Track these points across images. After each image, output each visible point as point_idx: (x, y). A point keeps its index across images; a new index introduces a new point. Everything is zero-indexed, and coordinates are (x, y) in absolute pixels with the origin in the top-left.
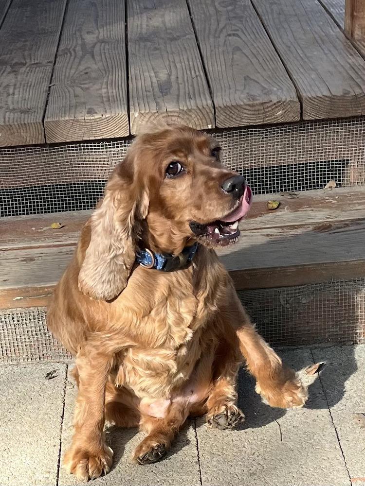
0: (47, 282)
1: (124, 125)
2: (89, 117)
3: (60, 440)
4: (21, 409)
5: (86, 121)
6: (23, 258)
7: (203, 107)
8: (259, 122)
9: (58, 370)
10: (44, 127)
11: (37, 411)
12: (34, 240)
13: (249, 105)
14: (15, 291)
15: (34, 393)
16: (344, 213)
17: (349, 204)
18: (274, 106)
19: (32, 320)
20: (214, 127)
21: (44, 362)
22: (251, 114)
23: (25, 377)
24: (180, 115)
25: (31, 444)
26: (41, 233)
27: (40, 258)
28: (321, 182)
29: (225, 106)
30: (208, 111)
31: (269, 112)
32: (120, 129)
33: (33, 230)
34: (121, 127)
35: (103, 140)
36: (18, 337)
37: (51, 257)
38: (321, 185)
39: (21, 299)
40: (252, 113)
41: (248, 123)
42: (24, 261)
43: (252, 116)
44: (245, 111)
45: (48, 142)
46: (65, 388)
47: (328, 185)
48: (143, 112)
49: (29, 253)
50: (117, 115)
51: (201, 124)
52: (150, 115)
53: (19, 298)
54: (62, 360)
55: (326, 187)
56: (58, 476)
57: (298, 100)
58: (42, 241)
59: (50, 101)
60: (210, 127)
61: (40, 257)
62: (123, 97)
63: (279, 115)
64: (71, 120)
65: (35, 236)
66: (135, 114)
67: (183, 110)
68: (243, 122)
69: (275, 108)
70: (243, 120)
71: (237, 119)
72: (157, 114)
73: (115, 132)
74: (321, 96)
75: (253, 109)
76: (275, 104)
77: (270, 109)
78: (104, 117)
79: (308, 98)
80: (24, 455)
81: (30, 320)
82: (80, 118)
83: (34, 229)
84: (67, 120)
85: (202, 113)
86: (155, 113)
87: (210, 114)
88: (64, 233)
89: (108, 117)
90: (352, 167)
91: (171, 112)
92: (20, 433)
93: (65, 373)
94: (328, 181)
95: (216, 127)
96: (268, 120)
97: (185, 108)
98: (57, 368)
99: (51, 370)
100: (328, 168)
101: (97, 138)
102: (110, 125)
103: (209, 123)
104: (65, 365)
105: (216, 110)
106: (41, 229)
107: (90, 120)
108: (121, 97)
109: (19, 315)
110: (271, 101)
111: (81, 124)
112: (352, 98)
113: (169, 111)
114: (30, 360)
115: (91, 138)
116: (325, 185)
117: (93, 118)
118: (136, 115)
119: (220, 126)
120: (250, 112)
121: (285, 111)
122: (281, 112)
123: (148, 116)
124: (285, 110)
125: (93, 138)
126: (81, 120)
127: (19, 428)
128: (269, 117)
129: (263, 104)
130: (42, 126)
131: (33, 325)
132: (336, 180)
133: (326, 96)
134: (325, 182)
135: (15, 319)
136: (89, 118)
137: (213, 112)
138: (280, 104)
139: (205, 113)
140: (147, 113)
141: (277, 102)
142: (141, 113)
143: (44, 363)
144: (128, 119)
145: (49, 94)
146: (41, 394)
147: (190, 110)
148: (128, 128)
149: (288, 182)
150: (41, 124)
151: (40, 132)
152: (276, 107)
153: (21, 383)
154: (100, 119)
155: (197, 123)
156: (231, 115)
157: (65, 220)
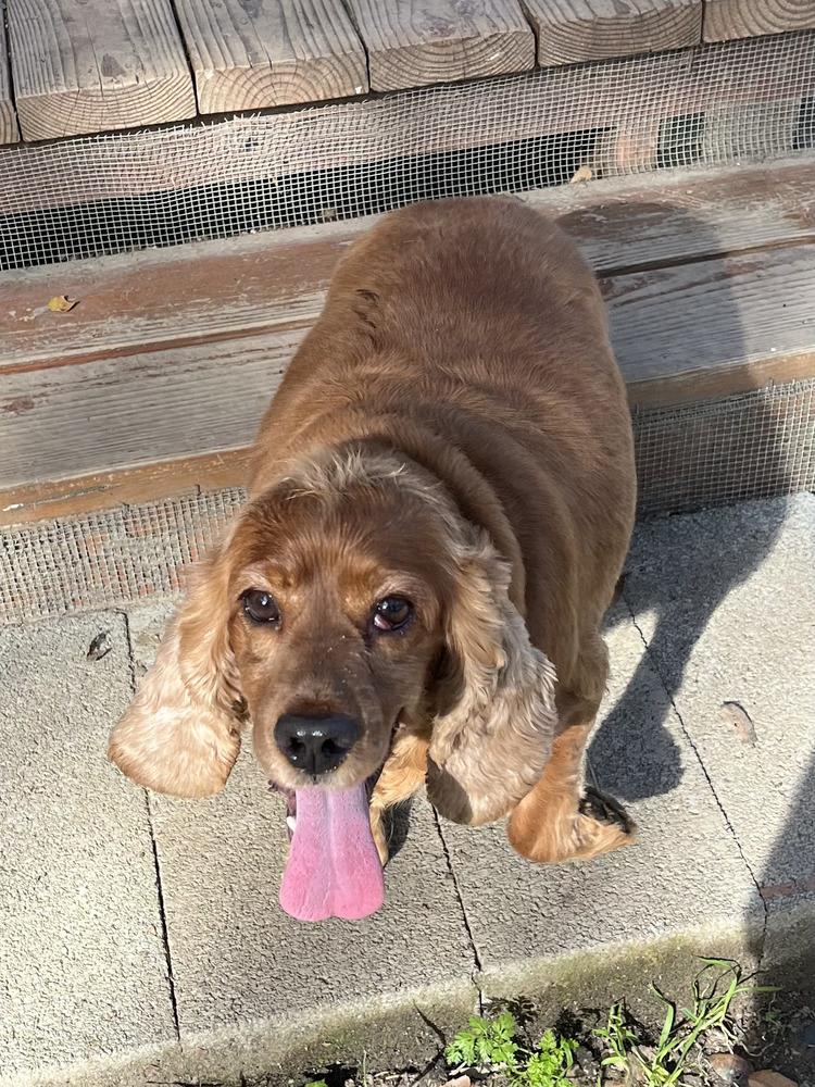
0: (71, 468)
1: (184, 97)
2: (109, 85)
3: (151, 834)
4: (51, 752)
5: (105, 93)
6: (8, 399)
7: (345, 54)
8: (456, 76)
9: (108, 632)
10: (15, 109)
11: (87, 755)
12: (21, 345)
13: (435, 45)
14: (7, 495)
15: (71, 704)
16: (626, 247)
17: (630, 222)
18: (485, 45)
19: (47, 543)
20: (367, 92)
21: (77, 610)
22: (438, 62)
23: (44, 657)
24: (299, 72)
25: (91, 854)
26: (31, 324)
27: (44, 398)
28: (564, 169)
29: (388, 50)
30: (355, 60)
31: (474, 55)
32: (176, 104)
33: (11, 317)
34: (178, 102)
35: (142, 128)
36: (19, 575)
37: (69, 395)
38: (565, 176)
39: (19, 508)
40: (444, 59)
41: (433, 78)
42: (10, 408)
43: (442, 65)
44: (428, 57)
45: (27, 139)
46: (133, 681)
47: (578, 175)
48: (222, 69)
49: (18, 386)
50: (168, 77)
51: (342, 86)
52: (237, 74)
53: (16, 506)
54: (112, 603)
55: (573, 180)
56: (166, 946)
57: (530, 30)
58: (38, 348)
59: (12, 33)
60: (358, 91)
61: (43, 395)
62: (167, 22)
63: (494, 60)
64: (73, 92)
65: (18, 335)
66: (206, 75)
67: (304, 61)
68: (425, 78)
69: (485, 48)
70: (426, 75)
71: (412, 72)
72: (251, 72)
73: (168, 110)
74: (576, 20)
75: (444, 51)
76: (486, 40)
77: (477, 50)
78: (141, 83)
79: (550, 26)
80: (83, 891)
81: (42, 542)
82: (92, 88)
83: (13, 313)
84: (64, 94)
85: (343, 65)
86: (247, 70)
87: (359, 66)
88: (80, 323)
89: (151, 83)
90: (621, 141)
91: (279, 66)
92: (61, 825)
93: (125, 639)
94: (577, 168)
95: (370, 89)
96: (473, 71)
97: (308, 57)
98: (107, 628)
99: (96, 633)
100: (578, 143)
101: (129, 126)
102: (155, 98)
103: (355, 83)
104: (121, 616)
105: (370, 57)
106: (28, 314)
107: (114, 90)
108: (163, 21)
109: (19, 537)
110: (479, 35)
111: (95, 99)
112: (634, 21)
113: (275, 65)
114: (46, 612)
115: (118, 127)
116: (571, 175)
117: (120, 86)
118: (210, 74)
119: (379, 89)
120: (437, 58)
121: (506, 53)
122: (497, 55)
123: (232, 77)
124: (506, 50)
125: (123, 127)
126: (94, 91)
127: (57, 809)
128: (474, 65)
129: (463, 41)
130: (12, 108)
131: (49, 551)
132: (591, 165)
133: (585, 20)
134: (571, 169)
135: (10, 546)
136: (111, 86)
137: (365, 63)
138: (494, 40)
139: (349, 65)
140: (231, 72)
141: (491, 37)
142: (220, 72)
143: (75, 616)
144: (191, 84)
145: (5, 10)
146: (85, 704)
147: (318, 61)
148: (194, 101)
149: (503, 174)
150: (10, 104)
151: (8, 120)
152: (489, 46)
153: (37, 676)
154: (135, 88)
155: (331, 83)
156: (401, 64)
157: (73, 284)
